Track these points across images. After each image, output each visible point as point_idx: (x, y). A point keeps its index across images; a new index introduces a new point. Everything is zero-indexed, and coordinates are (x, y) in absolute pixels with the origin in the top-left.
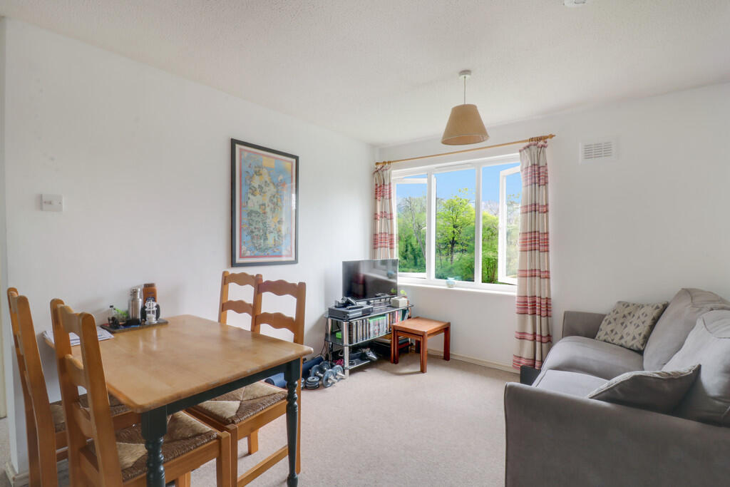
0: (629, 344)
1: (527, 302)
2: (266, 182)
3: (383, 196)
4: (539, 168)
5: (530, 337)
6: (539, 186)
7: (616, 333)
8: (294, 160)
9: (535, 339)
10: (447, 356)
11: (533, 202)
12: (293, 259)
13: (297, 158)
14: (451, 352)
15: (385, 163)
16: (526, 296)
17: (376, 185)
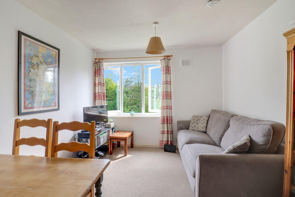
0: (201, 130)
1: (165, 119)
2: (41, 61)
3: (99, 75)
4: (168, 67)
5: (167, 133)
6: (168, 74)
7: (196, 127)
8: (57, 51)
9: (168, 133)
10: (132, 146)
11: (166, 80)
12: (57, 107)
13: (59, 50)
14: (134, 144)
15: (100, 59)
16: (164, 117)
17: (95, 69)
